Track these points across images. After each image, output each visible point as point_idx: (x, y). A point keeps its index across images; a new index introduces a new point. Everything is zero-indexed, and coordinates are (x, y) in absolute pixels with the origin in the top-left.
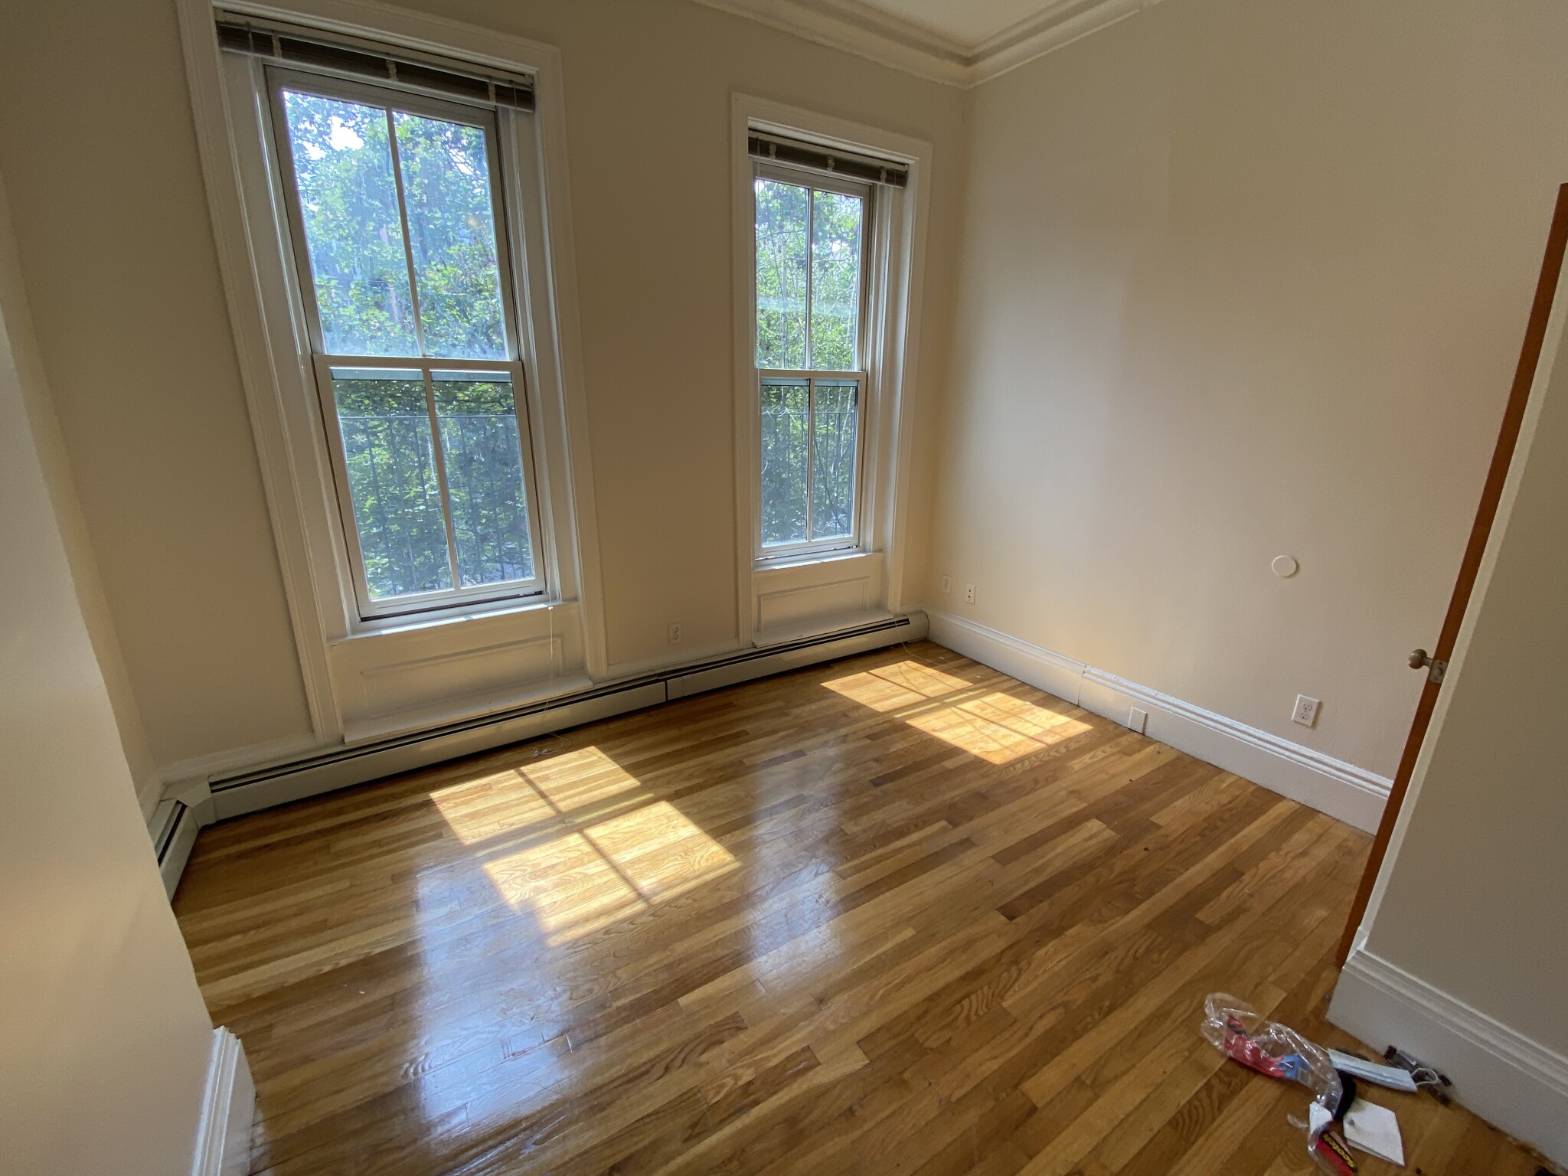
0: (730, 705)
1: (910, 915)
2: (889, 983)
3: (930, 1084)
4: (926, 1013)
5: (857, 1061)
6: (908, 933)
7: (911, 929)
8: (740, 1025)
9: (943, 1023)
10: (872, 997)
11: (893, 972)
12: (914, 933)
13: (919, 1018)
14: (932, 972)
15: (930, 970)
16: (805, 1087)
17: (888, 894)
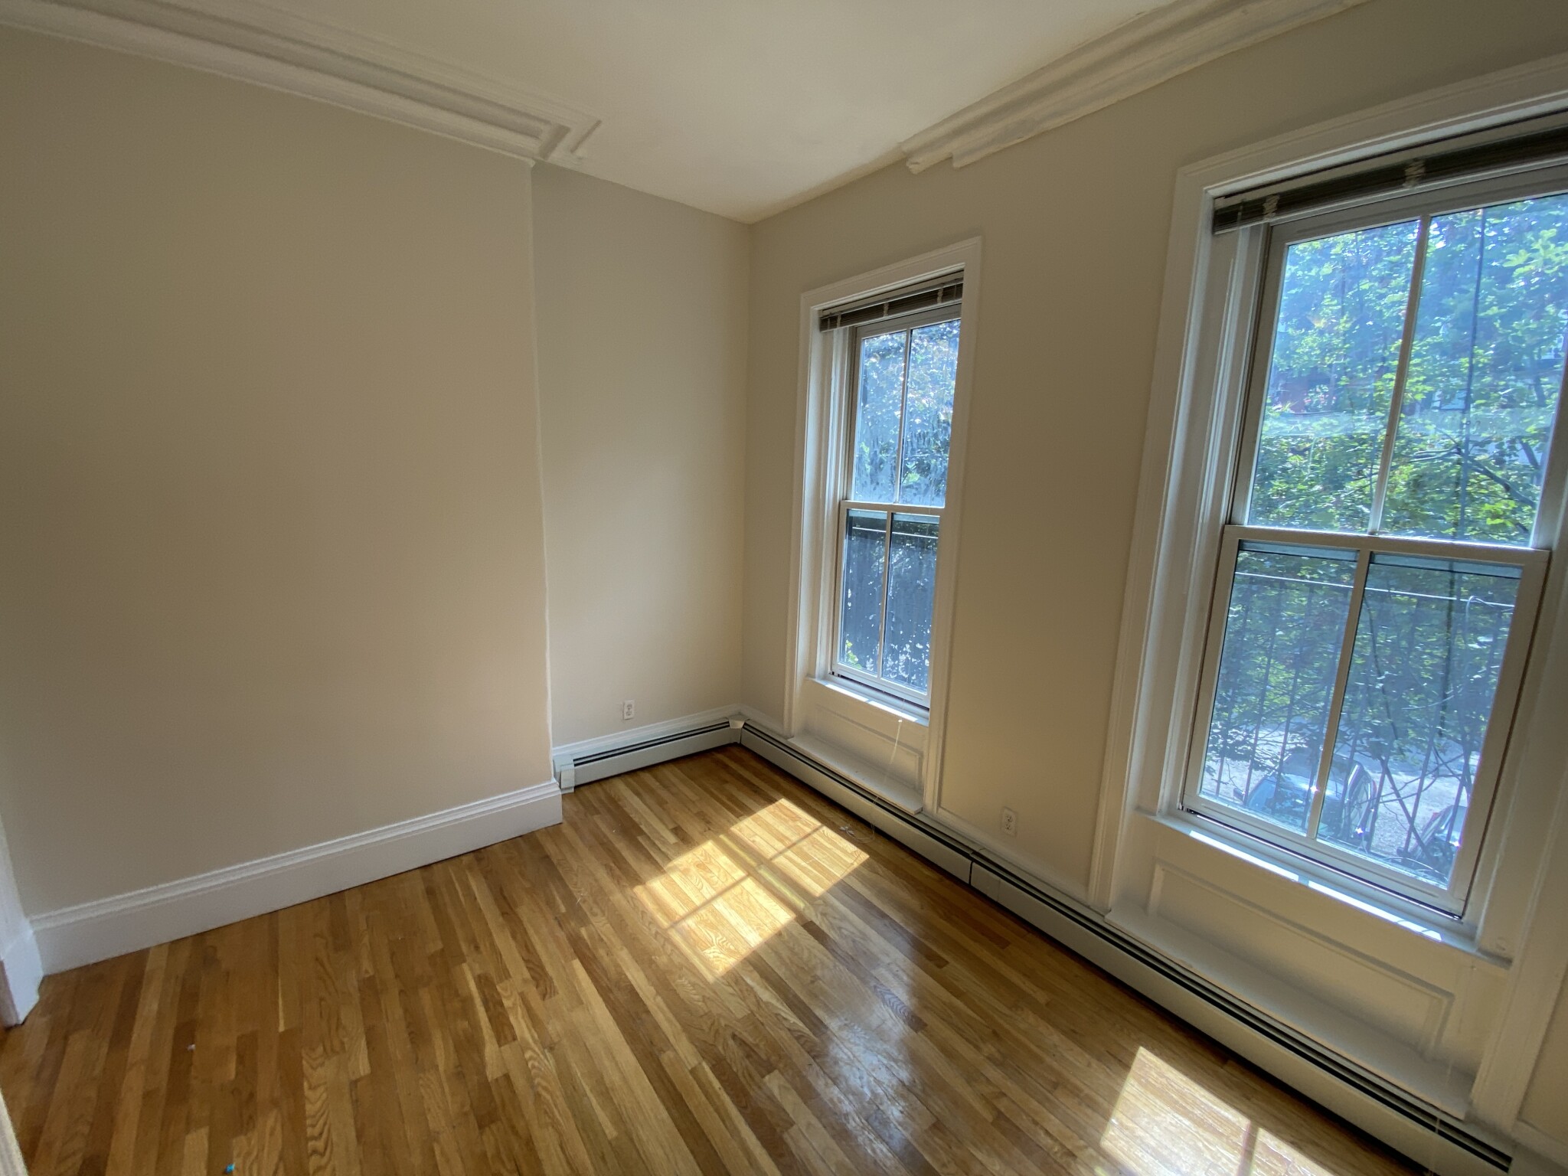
0: (1002, 943)
1: (634, 1136)
2: (556, 1106)
3: (454, 1127)
4: (516, 1133)
5: (493, 1072)
6: (611, 1131)
7: (615, 1134)
8: (547, 996)
9: (502, 1149)
10: (546, 1089)
11: (568, 1110)
12: (610, 1137)
13: (513, 1127)
14: (559, 1149)
15: (562, 1148)
16: (487, 1037)
17: (665, 1114)
